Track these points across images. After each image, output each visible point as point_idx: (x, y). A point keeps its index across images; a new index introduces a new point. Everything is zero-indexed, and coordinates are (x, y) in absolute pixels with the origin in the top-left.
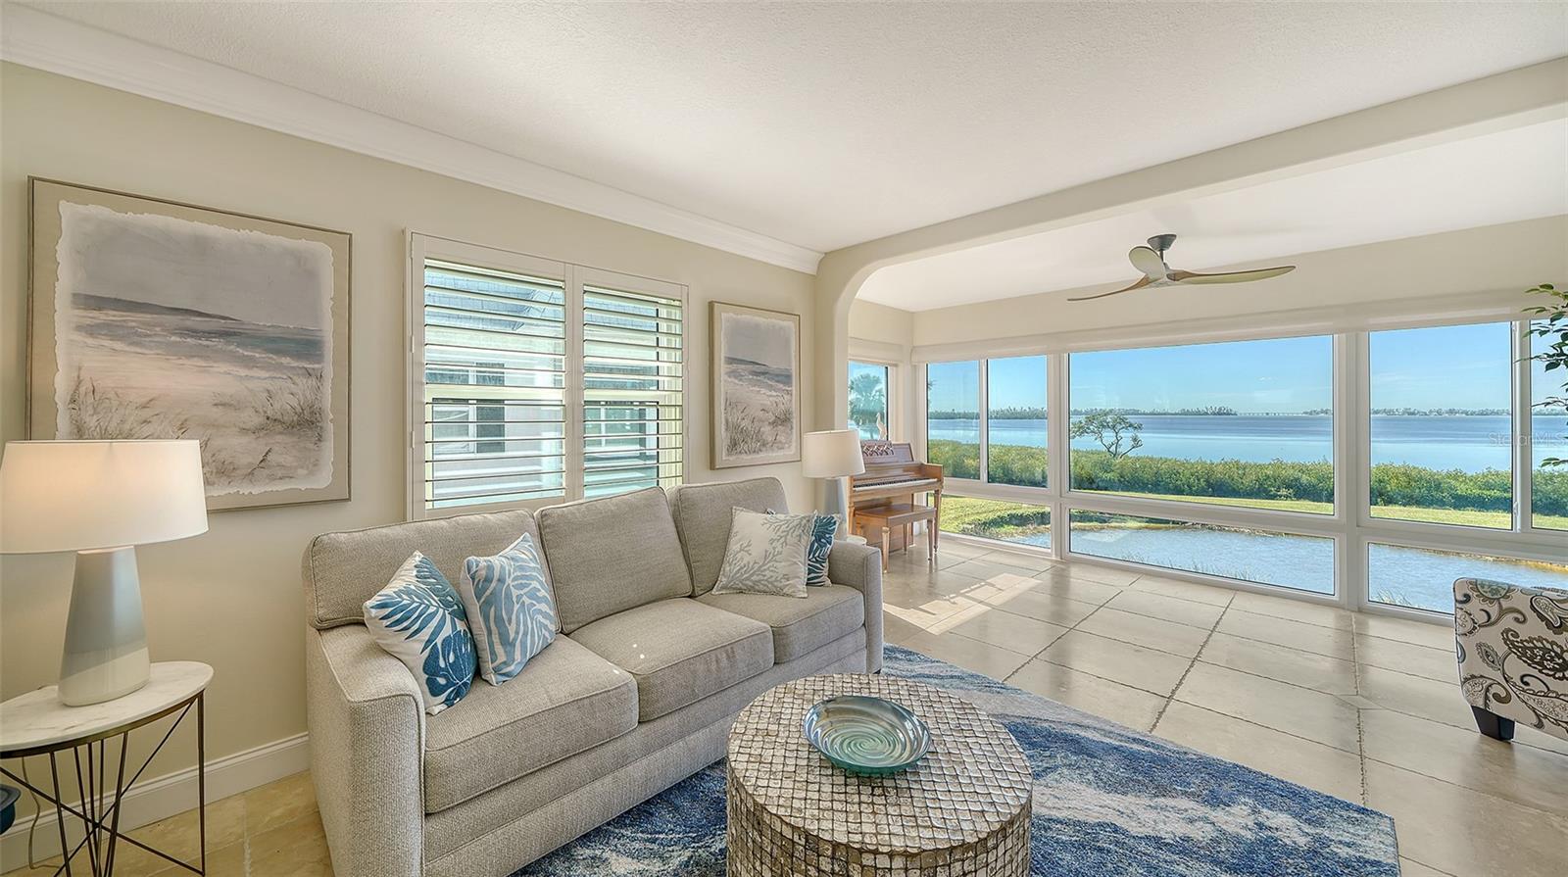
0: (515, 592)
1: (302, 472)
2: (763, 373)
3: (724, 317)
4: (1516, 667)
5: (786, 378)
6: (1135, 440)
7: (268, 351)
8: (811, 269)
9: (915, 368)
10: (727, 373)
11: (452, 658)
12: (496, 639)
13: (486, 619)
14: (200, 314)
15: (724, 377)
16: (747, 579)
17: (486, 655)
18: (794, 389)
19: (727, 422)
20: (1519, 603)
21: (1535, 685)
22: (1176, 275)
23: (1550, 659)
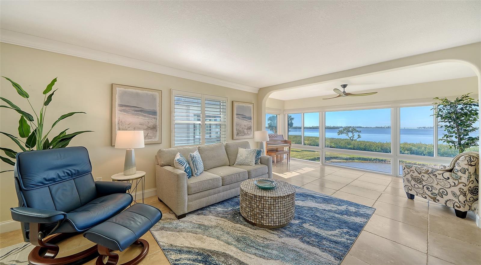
0: (198, 160)
1: (153, 137)
2: (245, 117)
3: (235, 104)
4: (413, 183)
5: (250, 118)
6: (359, 135)
7: (148, 114)
8: (257, 93)
9: (284, 115)
11: (188, 171)
12: (195, 168)
13: (193, 165)
14: (137, 107)
15: (236, 118)
16: (242, 162)
17: (193, 171)
18: (252, 121)
19: (236, 129)
20: (413, 168)
21: (416, 186)
22: (347, 94)
23: (418, 181)
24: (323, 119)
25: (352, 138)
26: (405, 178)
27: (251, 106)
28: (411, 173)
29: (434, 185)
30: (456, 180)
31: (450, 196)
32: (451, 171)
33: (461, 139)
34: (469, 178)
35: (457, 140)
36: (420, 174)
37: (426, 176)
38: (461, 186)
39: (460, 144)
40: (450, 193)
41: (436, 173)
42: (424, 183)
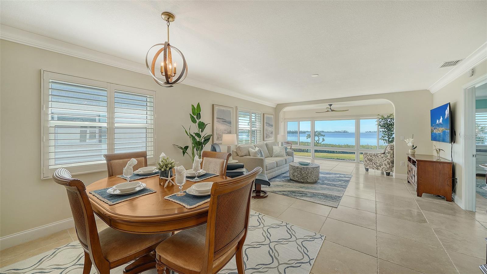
2: (270, 125)
3: (265, 116)
4: (368, 162)
5: (272, 126)
6: (323, 139)
7: (228, 123)
8: (275, 107)
9: (285, 123)
10: (266, 125)
14: (223, 119)
16: (278, 155)
18: (273, 128)
19: (266, 133)
20: (368, 154)
21: (370, 164)
22: (332, 111)
23: (371, 160)
24: (313, 126)
25: (318, 142)
26: (364, 160)
27: (272, 116)
28: (367, 157)
29: (377, 161)
30: (386, 157)
31: (384, 166)
32: (384, 153)
33: (389, 138)
34: (391, 156)
35: (387, 139)
36: (371, 157)
37: (374, 157)
38: (388, 160)
39: (389, 141)
40: (384, 164)
41: (378, 155)
42: (373, 161)
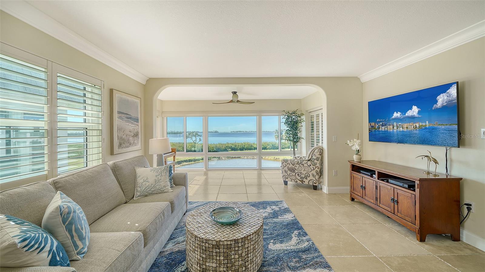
2: (130, 118)
3: (116, 95)
4: (289, 172)
5: (136, 120)
6: (200, 139)
8: (144, 83)
9: (163, 118)
10: (118, 118)
15: (117, 119)
18: (139, 124)
19: (118, 136)
20: (289, 162)
21: (291, 175)
23: (293, 170)
24: (206, 125)
26: (283, 170)
27: (138, 101)
28: (288, 165)
29: (302, 172)
30: (314, 165)
31: (311, 177)
32: (309, 160)
33: (294, 138)
36: (293, 165)
37: (298, 166)
38: (317, 169)
39: (294, 142)
40: (311, 175)
41: (303, 163)
42: (296, 172)
